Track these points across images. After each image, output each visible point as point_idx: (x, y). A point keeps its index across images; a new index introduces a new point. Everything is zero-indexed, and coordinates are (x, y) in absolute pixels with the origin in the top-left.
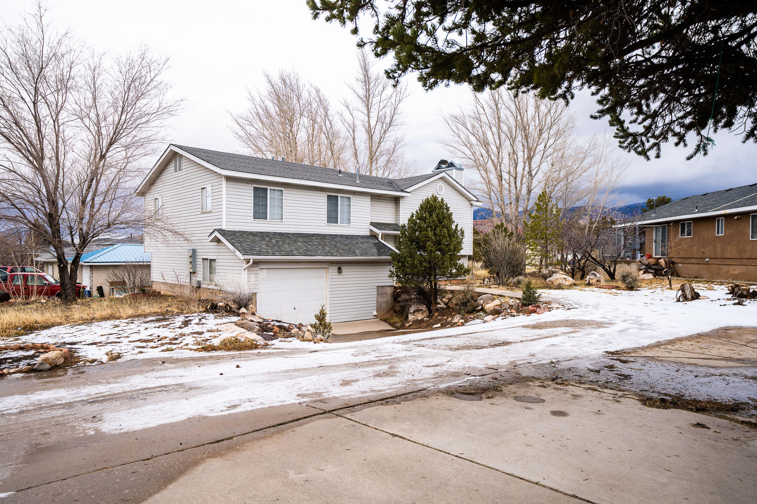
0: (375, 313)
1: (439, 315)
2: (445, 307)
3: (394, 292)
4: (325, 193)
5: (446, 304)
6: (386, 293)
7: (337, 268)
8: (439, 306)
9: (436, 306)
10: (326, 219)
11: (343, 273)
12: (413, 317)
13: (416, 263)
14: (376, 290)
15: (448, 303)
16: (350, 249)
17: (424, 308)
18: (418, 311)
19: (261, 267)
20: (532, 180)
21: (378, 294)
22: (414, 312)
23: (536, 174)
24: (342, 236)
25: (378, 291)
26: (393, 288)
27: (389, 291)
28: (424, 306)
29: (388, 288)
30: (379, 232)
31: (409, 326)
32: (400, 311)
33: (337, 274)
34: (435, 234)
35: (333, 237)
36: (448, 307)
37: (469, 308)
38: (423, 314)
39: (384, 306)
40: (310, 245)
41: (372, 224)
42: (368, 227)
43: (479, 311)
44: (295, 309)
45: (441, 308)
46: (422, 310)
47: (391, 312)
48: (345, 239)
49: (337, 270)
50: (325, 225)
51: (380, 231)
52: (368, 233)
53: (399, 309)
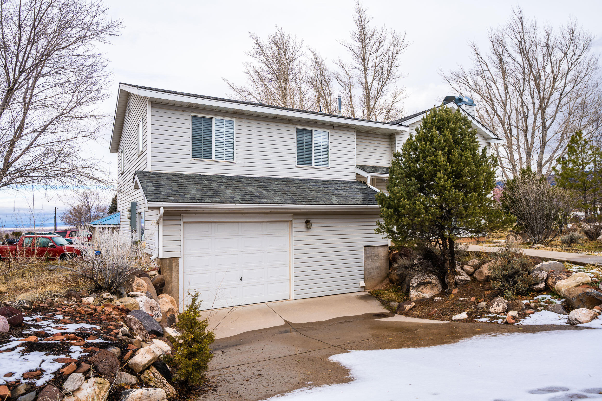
0: (362, 284)
1: (460, 294)
2: (469, 279)
3: (389, 254)
4: (293, 126)
5: (471, 275)
6: (377, 256)
7: (304, 221)
8: (458, 277)
9: (454, 278)
10: (296, 159)
11: (312, 229)
12: (416, 293)
13: (417, 207)
14: (363, 252)
15: (474, 273)
16: (323, 195)
17: (434, 279)
18: (424, 284)
19: (185, 220)
20: (546, 131)
21: (366, 258)
22: (419, 285)
23: (551, 124)
24: (317, 181)
25: (365, 253)
26: (387, 249)
27: (383, 253)
28: (434, 277)
29: (380, 249)
30: (368, 176)
31: (410, 309)
32: (397, 280)
33: (304, 229)
34: (449, 160)
35: (304, 182)
36: (475, 280)
37: (520, 286)
38: (432, 288)
39: (375, 273)
40: (267, 190)
41: (358, 167)
42: (353, 171)
43: (540, 292)
44: (241, 279)
45: (462, 280)
46: (431, 283)
47: (386, 282)
48: (320, 184)
49: (304, 225)
50: (294, 167)
51: (368, 174)
52: (354, 178)
53: (397, 278)
